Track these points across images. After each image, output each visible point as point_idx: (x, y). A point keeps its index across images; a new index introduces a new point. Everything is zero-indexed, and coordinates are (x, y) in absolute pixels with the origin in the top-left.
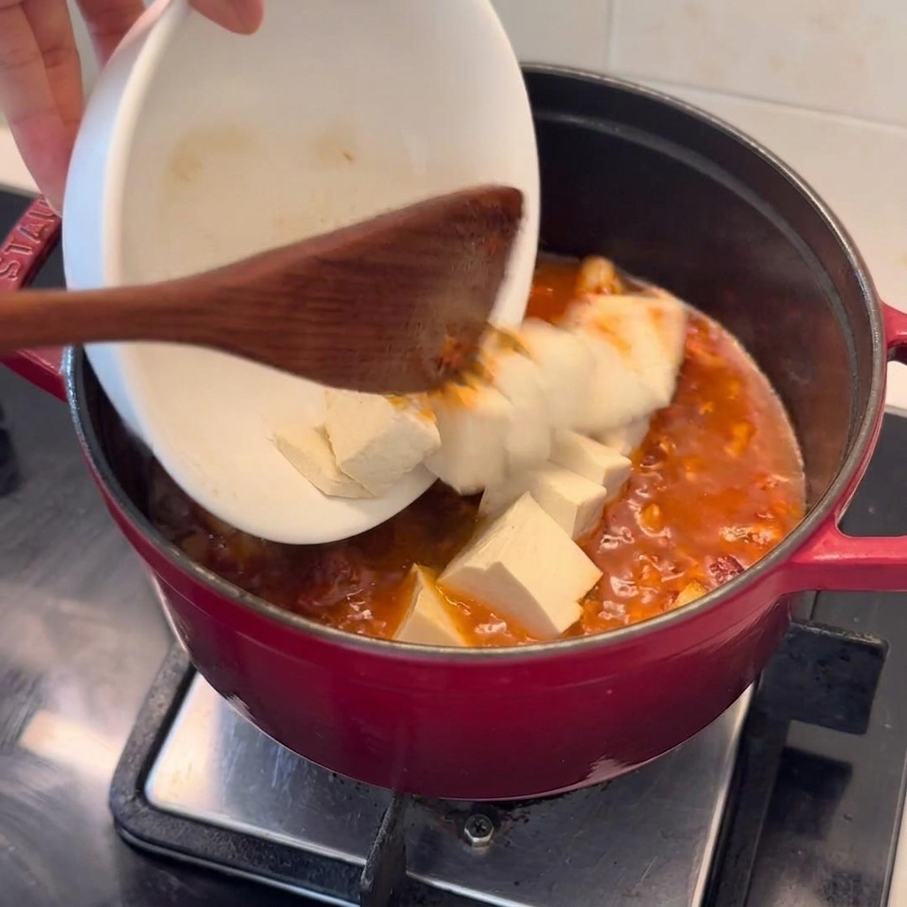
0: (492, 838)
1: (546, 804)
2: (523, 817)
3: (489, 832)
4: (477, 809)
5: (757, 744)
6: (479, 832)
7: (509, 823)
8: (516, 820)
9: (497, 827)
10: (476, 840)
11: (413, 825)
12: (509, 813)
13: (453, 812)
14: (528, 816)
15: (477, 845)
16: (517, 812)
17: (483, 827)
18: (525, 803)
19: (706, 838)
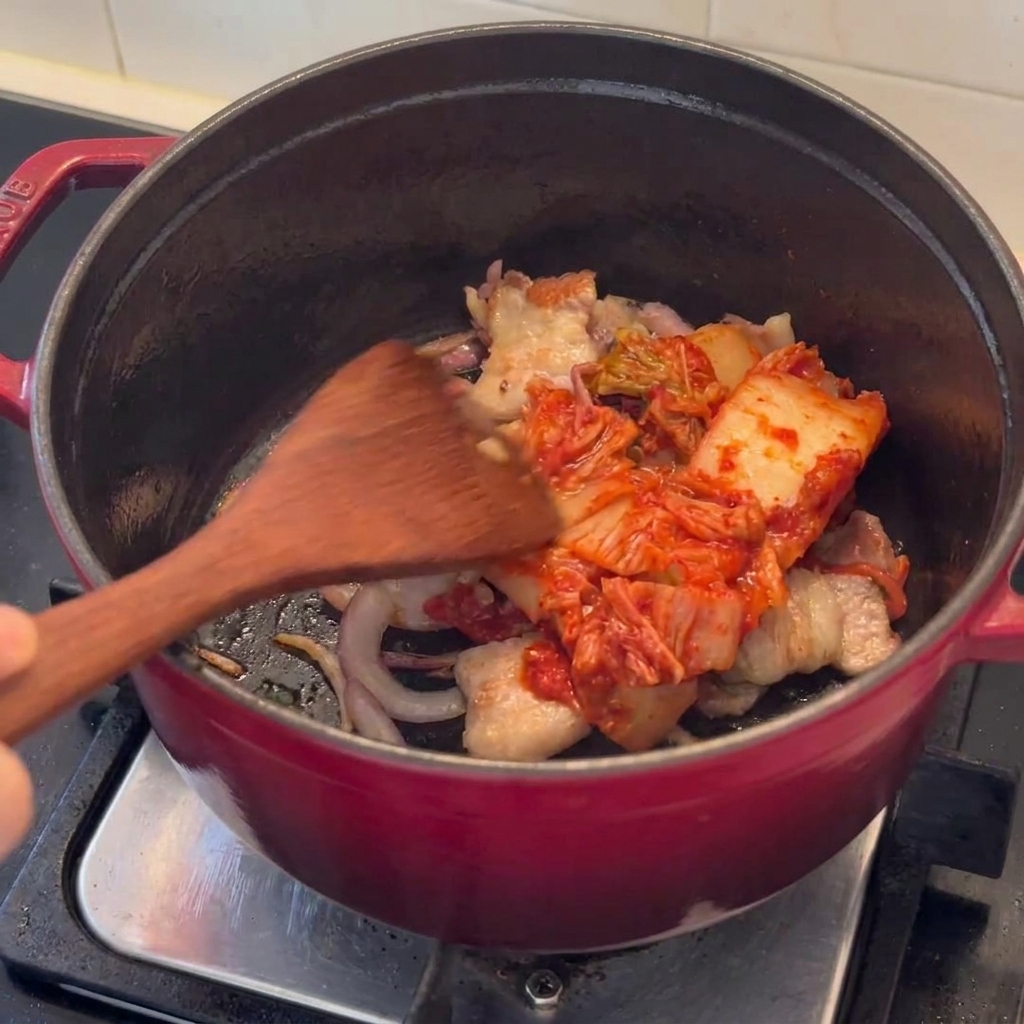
0: (560, 999)
1: (626, 958)
2: (597, 973)
3: (557, 990)
4: (541, 963)
5: (891, 884)
6: (544, 991)
7: (581, 979)
8: (589, 976)
9: (566, 985)
10: (539, 1001)
11: (461, 983)
12: (581, 967)
13: (512, 967)
14: (605, 971)
15: (541, 1007)
16: (590, 968)
17: (550, 985)
18: (601, 956)
19: (824, 1001)
